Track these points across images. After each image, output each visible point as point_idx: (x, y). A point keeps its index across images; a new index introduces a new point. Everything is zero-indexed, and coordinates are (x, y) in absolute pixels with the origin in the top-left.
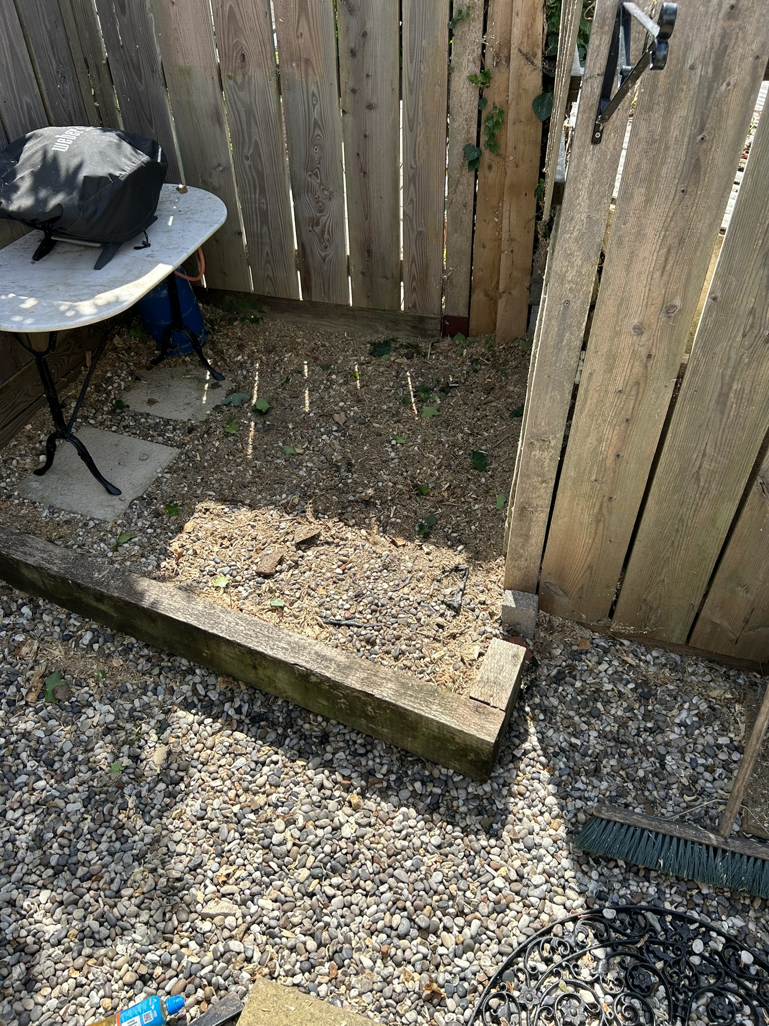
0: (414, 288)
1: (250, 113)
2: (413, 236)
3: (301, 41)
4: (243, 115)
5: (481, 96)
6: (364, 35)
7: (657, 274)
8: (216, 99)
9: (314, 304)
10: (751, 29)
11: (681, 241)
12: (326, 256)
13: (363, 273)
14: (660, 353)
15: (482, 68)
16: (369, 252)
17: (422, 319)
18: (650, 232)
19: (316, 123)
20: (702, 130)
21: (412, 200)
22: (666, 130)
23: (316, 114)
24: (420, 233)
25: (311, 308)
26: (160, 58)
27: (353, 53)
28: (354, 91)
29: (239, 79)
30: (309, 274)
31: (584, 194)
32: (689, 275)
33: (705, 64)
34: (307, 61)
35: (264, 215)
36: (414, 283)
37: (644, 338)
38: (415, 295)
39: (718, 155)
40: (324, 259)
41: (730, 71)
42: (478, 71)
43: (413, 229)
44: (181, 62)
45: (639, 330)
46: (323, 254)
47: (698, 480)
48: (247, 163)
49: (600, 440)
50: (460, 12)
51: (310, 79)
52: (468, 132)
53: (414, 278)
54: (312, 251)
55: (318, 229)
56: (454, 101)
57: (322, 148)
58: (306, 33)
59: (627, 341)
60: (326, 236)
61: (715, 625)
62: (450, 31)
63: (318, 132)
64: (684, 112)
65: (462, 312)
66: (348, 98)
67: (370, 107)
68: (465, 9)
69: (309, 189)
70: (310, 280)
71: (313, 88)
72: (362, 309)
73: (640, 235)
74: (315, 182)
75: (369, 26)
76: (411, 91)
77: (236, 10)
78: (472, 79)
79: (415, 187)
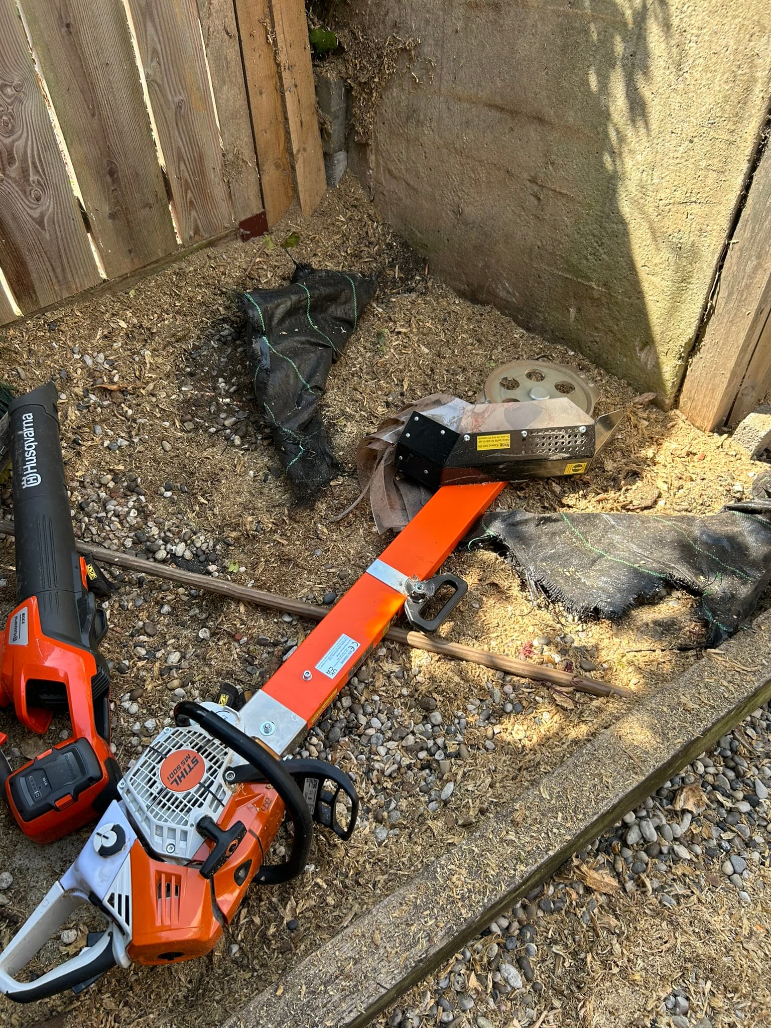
0: (191, 202)
12: (42, 215)
13: (112, 216)
16: (113, 172)
21: (155, 51)
30: (23, 264)
36: (189, 194)
38: (194, 213)
40: (40, 223)
43: (167, 102)
46: (36, 214)
54: (14, 218)
60: (33, 177)
70: (27, 273)
79: (154, 26)
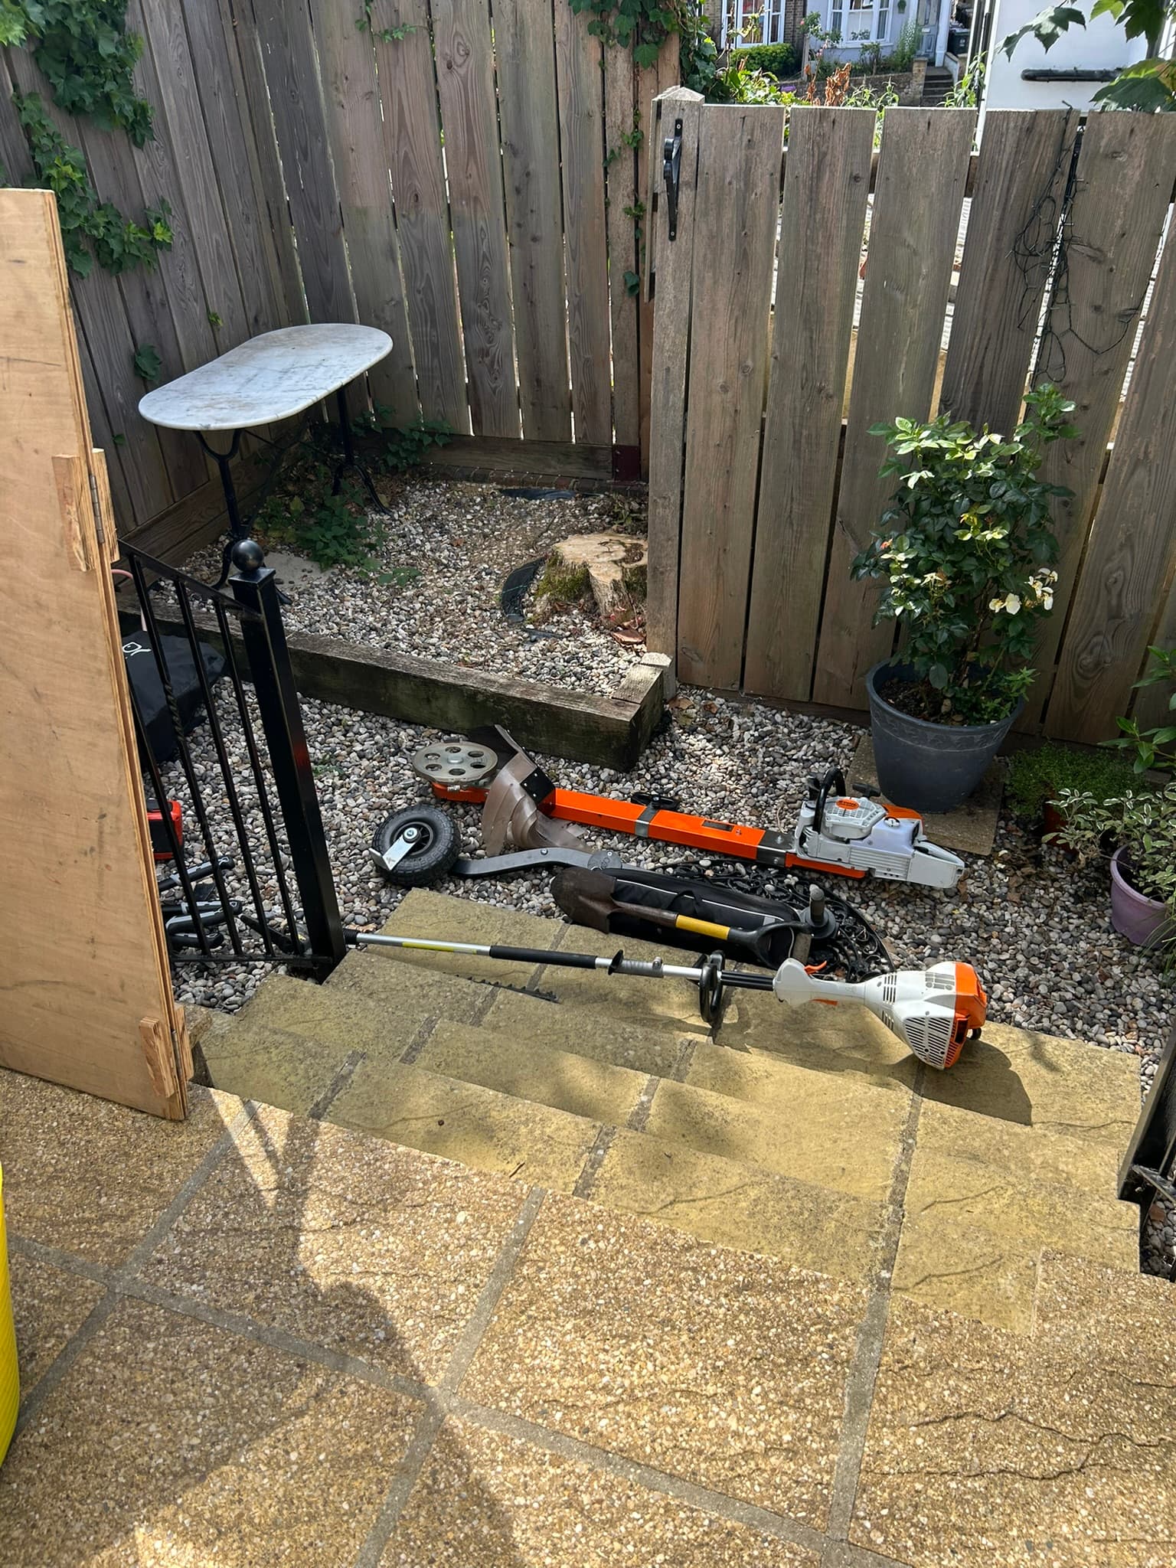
0: (585, 418)
1: (422, 248)
2: (581, 365)
3: (470, 181)
4: (416, 251)
5: (637, 227)
6: (528, 174)
7: (731, 340)
8: (390, 235)
9: (485, 439)
10: (764, 155)
11: (744, 312)
12: (496, 388)
13: (533, 404)
14: (743, 406)
15: (637, 200)
16: (538, 381)
17: (593, 450)
18: (721, 306)
19: (484, 256)
20: (744, 227)
21: (577, 328)
22: (719, 229)
23: (485, 249)
24: (587, 360)
25: (484, 443)
26: (338, 200)
27: (518, 191)
28: (519, 225)
29: (413, 217)
30: (480, 410)
31: (669, 278)
32: (754, 340)
33: (738, 181)
34: (476, 199)
35: (435, 348)
36: (584, 413)
37: (730, 394)
38: (585, 426)
39: (757, 247)
40: (494, 391)
41: (755, 185)
42: (632, 205)
43: (580, 357)
44: (358, 203)
45: (725, 389)
46: (493, 386)
47: (791, 524)
48: (419, 297)
49: (709, 493)
50: (612, 152)
51: (479, 215)
52: (627, 260)
53: (583, 408)
54: (482, 383)
55: (487, 360)
56: (612, 232)
57: (490, 279)
58: (474, 173)
59: (717, 399)
60: (495, 367)
61: (831, 675)
62: (605, 169)
63: (487, 264)
64: (729, 215)
65: (633, 441)
66: (515, 231)
67: (535, 239)
68: (617, 151)
69: (479, 320)
70: (481, 415)
71: (481, 223)
72: (533, 442)
73: (714, 309)
74: (484, 312)
75: (532, 167)
76: (572, 224)
77: (411, 155)
78: (627, 211)
79: (580, 315)
